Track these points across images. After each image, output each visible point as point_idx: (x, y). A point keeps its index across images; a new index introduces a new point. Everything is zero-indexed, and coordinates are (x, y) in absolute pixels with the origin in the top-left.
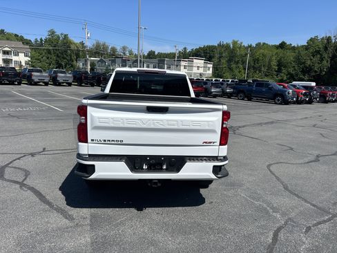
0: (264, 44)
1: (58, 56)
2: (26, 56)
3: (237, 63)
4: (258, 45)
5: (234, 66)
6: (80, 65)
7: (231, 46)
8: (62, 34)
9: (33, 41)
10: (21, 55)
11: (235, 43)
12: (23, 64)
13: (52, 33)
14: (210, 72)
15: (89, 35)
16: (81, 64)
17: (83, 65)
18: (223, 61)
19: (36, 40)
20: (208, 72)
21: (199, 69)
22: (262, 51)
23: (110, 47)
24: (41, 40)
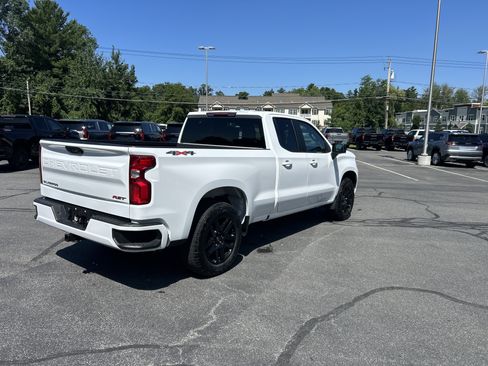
1: (369, 111)
2: (326, 113)
6: (399, 121)
8: (378, 81)
9: (345, 93)
10: (321, 113)
12: (322, 124)
13: (367, 80)
15: (393, 77)
16: (401, 120)
17: (404, 121)
19: (350, 92)
23: (455, 91)
24: (355, 91)
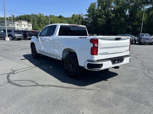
0: (53, 16)
3: (42, 24)
4: (50, 16)
5: (41, 25)
7: (39, 16)
11: (40, 14)
14: (31, 27)
18: (36, 23)
20: (30, 28)
21: (25, 26)
22: (53, 19)
